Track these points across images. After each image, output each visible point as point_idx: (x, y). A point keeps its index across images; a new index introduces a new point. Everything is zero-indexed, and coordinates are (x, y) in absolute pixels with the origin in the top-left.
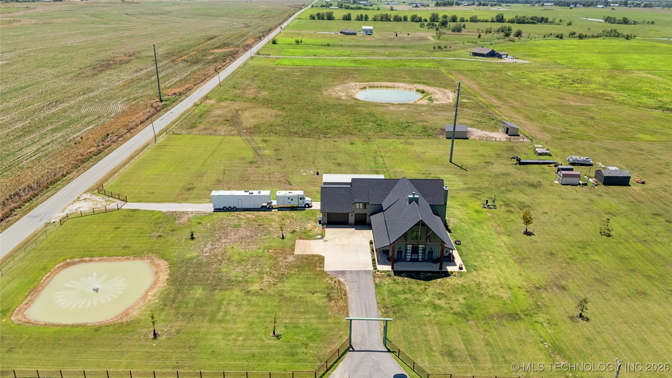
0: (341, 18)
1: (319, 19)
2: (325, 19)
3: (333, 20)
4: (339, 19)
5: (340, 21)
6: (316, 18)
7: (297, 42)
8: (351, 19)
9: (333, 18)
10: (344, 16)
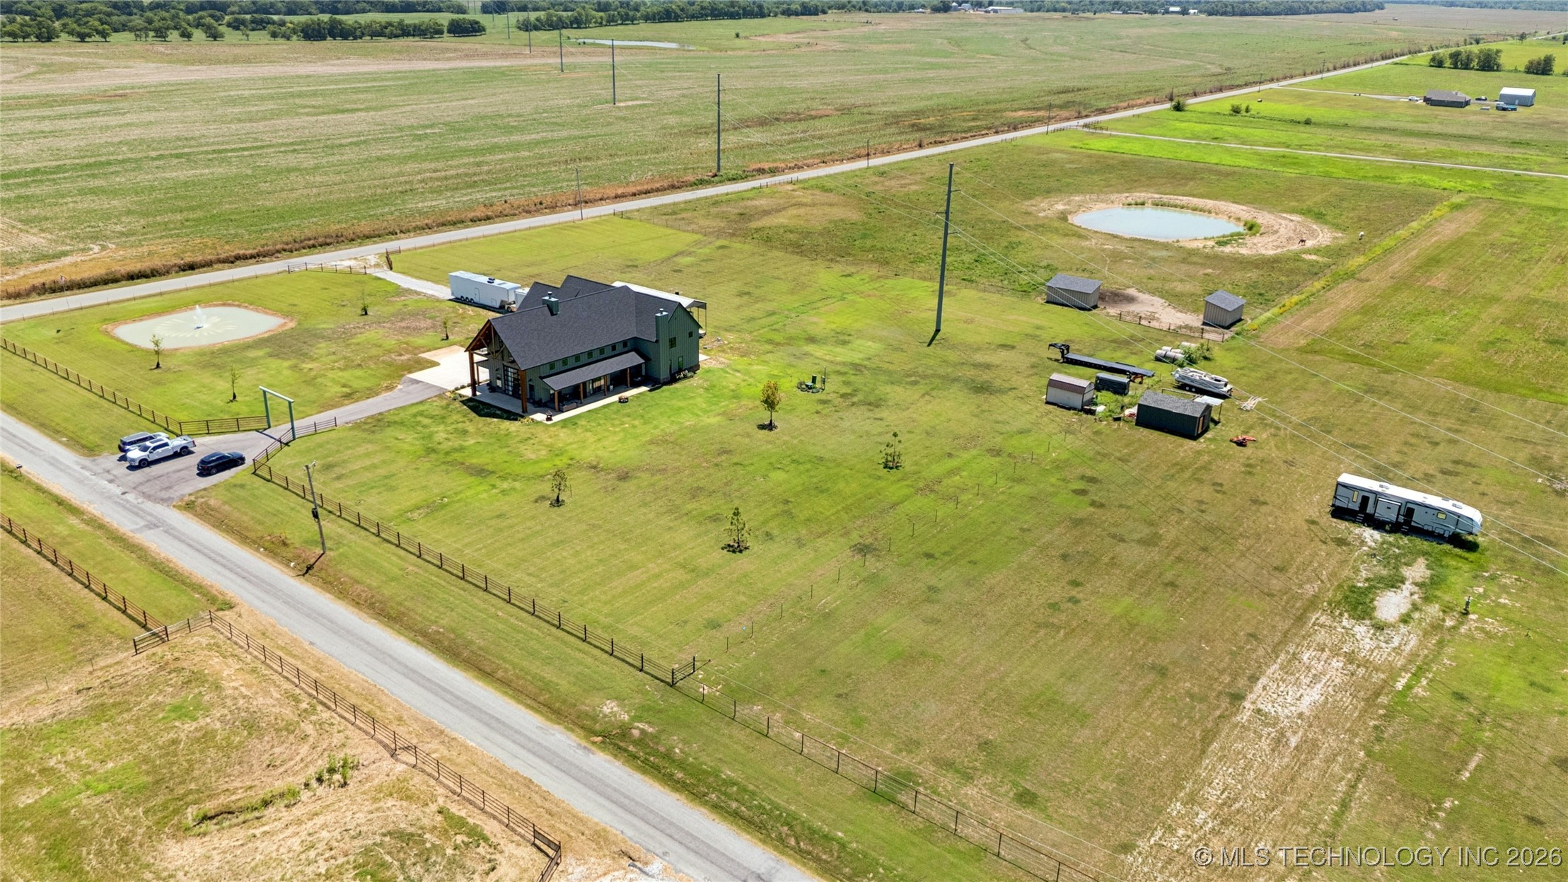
0: (1522, 68)
1: (1456, 67)
2: (1472, 69)
3: (1497, 70)
4: (1516, 71)
5: (1518, 75)
6: (1447, 64)
7: (1236, 111)
8: (1551, 70)
9: (1498, 66)
10: (1531, 63)
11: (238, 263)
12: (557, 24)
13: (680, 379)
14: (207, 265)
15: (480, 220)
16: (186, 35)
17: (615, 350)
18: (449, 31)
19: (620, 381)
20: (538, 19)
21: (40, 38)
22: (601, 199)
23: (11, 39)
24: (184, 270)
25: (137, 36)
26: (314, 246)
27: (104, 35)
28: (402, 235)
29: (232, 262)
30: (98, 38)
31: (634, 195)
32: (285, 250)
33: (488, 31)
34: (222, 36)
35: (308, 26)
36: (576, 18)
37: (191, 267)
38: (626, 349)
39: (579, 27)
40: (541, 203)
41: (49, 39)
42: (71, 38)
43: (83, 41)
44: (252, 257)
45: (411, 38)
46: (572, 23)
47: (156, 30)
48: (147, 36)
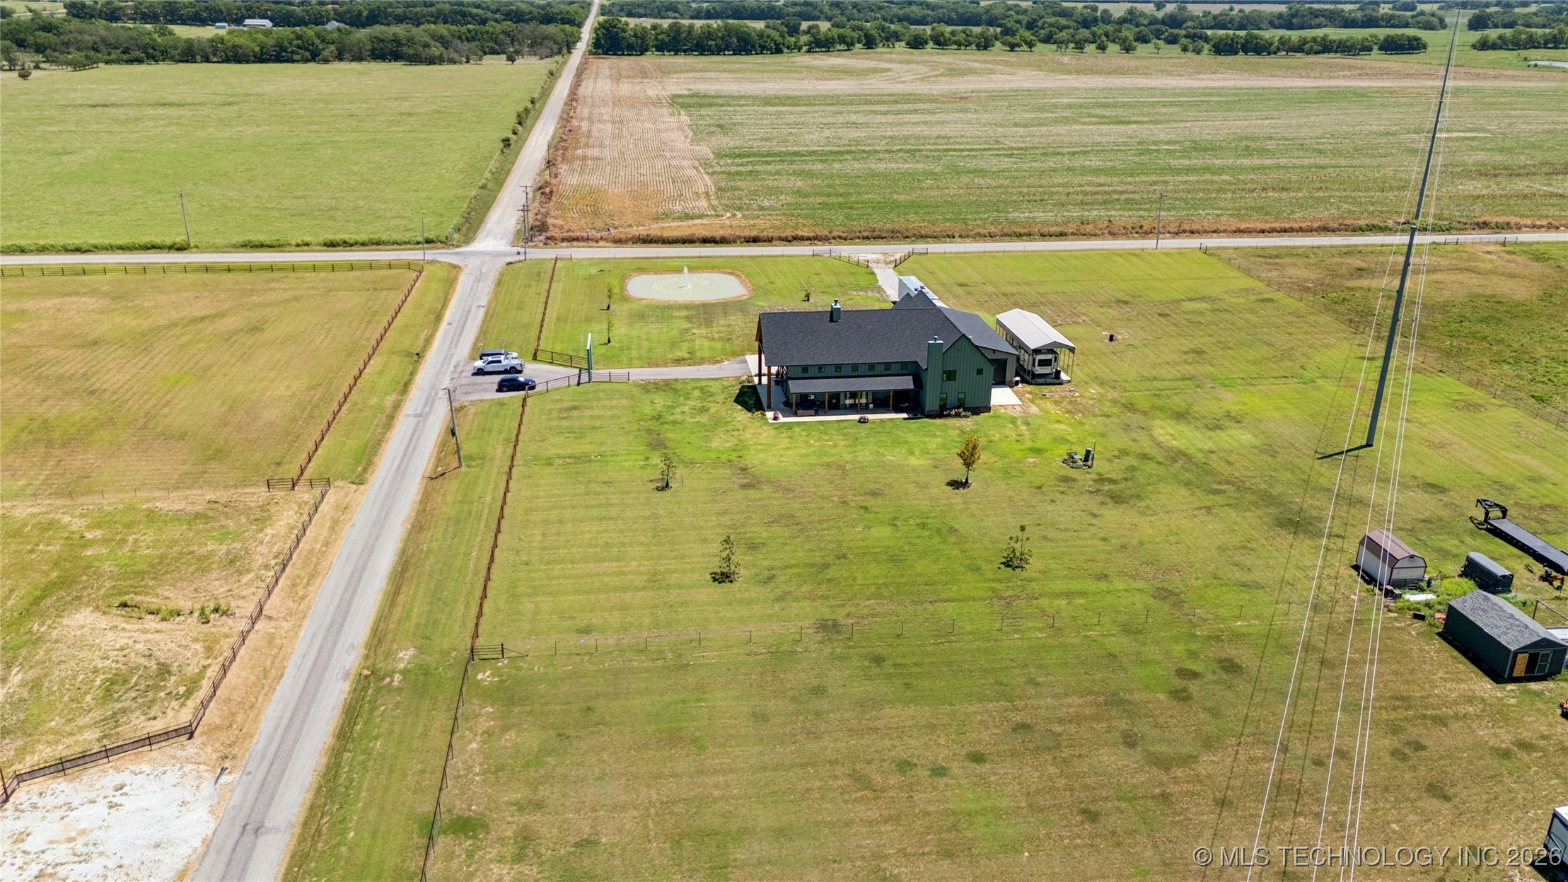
11: (795, 242)
12: (1527, 43)
13: (949, 416)
14: (769, 240)
15: (1051, 236)
16: (1102, 48)
17: (888, 370)
18: (1380, 49)
19: (882, 402)
20: (1500, 37)
21: (979, 47)
22: (1214, 232)
23: (956, 47)
24: (748, 242)
25: (1058, 47)
26: (868, 238)
27: (1030, 45)
28: (959, 239)
29: (790, 241)
30: (1025, 47)
31: (1263, 231)
32: (840, 237)
33: (1429, 49)
34: (1134, 49)
35: (1221, 40)
36: (1555, 37)
37: (755, 240)
38: (903, 372)
39: (1556, 48)
40: (1141, 227)
41: (985, 48)
42: (1004, 48)
43: (1012, 50)
44: (809, 239)
45: (1332, 55)
46: (1546, 43)
47: (1076, 43)
48: (1067, 47)
